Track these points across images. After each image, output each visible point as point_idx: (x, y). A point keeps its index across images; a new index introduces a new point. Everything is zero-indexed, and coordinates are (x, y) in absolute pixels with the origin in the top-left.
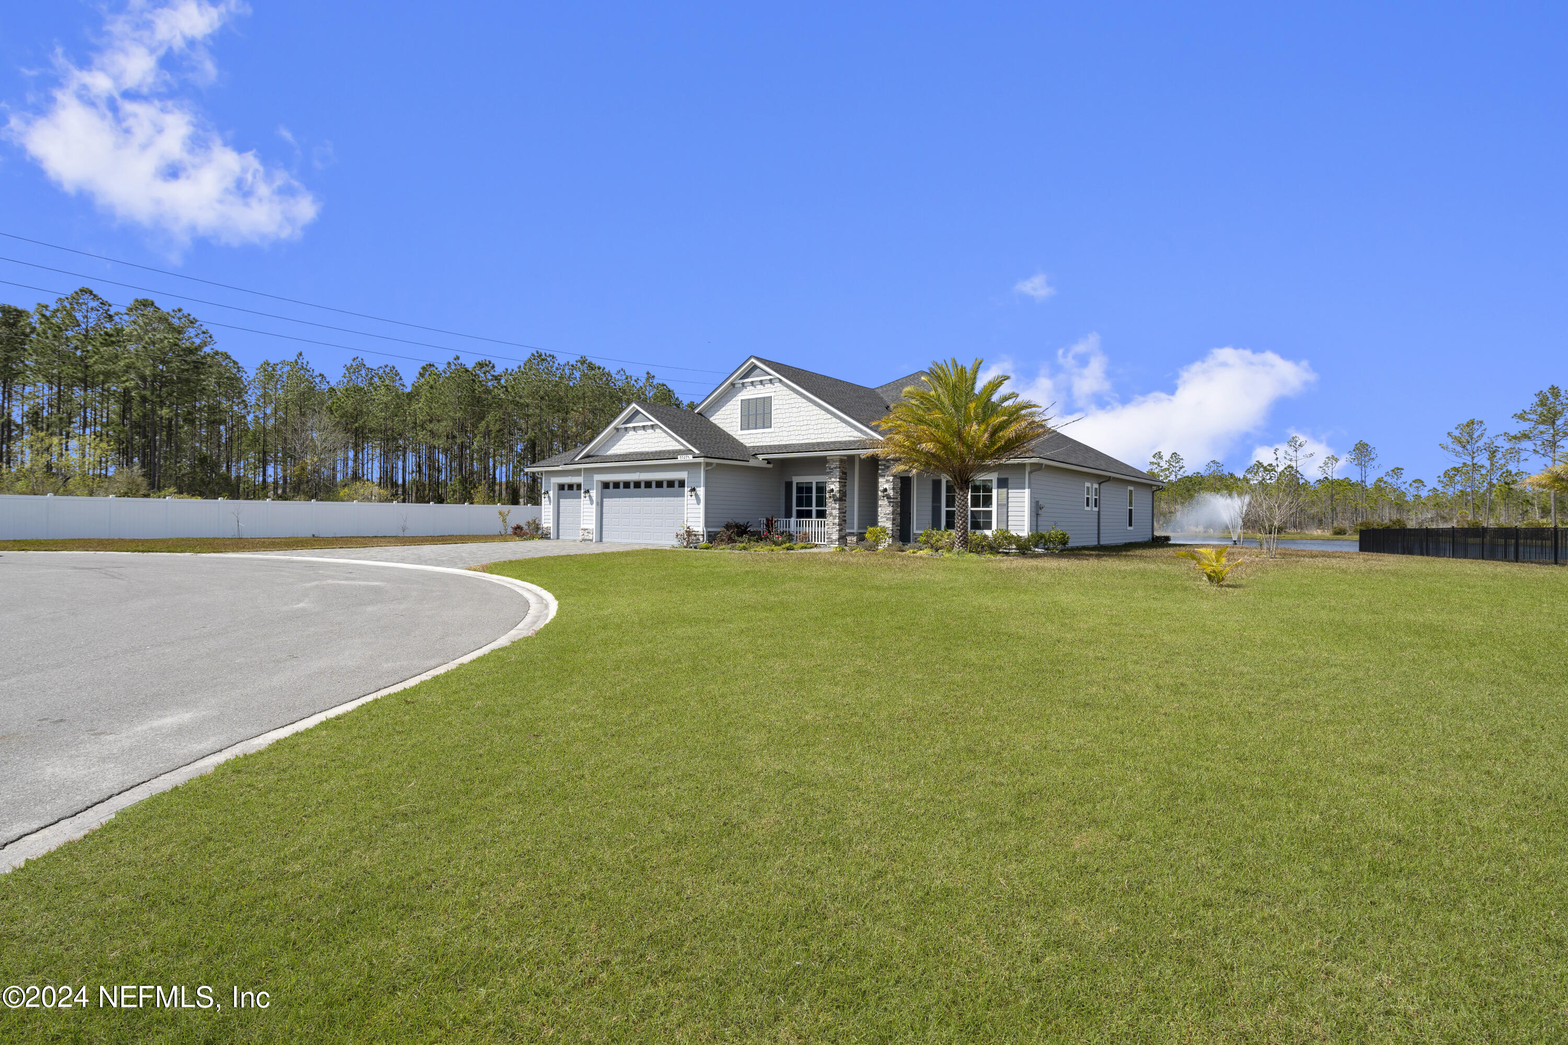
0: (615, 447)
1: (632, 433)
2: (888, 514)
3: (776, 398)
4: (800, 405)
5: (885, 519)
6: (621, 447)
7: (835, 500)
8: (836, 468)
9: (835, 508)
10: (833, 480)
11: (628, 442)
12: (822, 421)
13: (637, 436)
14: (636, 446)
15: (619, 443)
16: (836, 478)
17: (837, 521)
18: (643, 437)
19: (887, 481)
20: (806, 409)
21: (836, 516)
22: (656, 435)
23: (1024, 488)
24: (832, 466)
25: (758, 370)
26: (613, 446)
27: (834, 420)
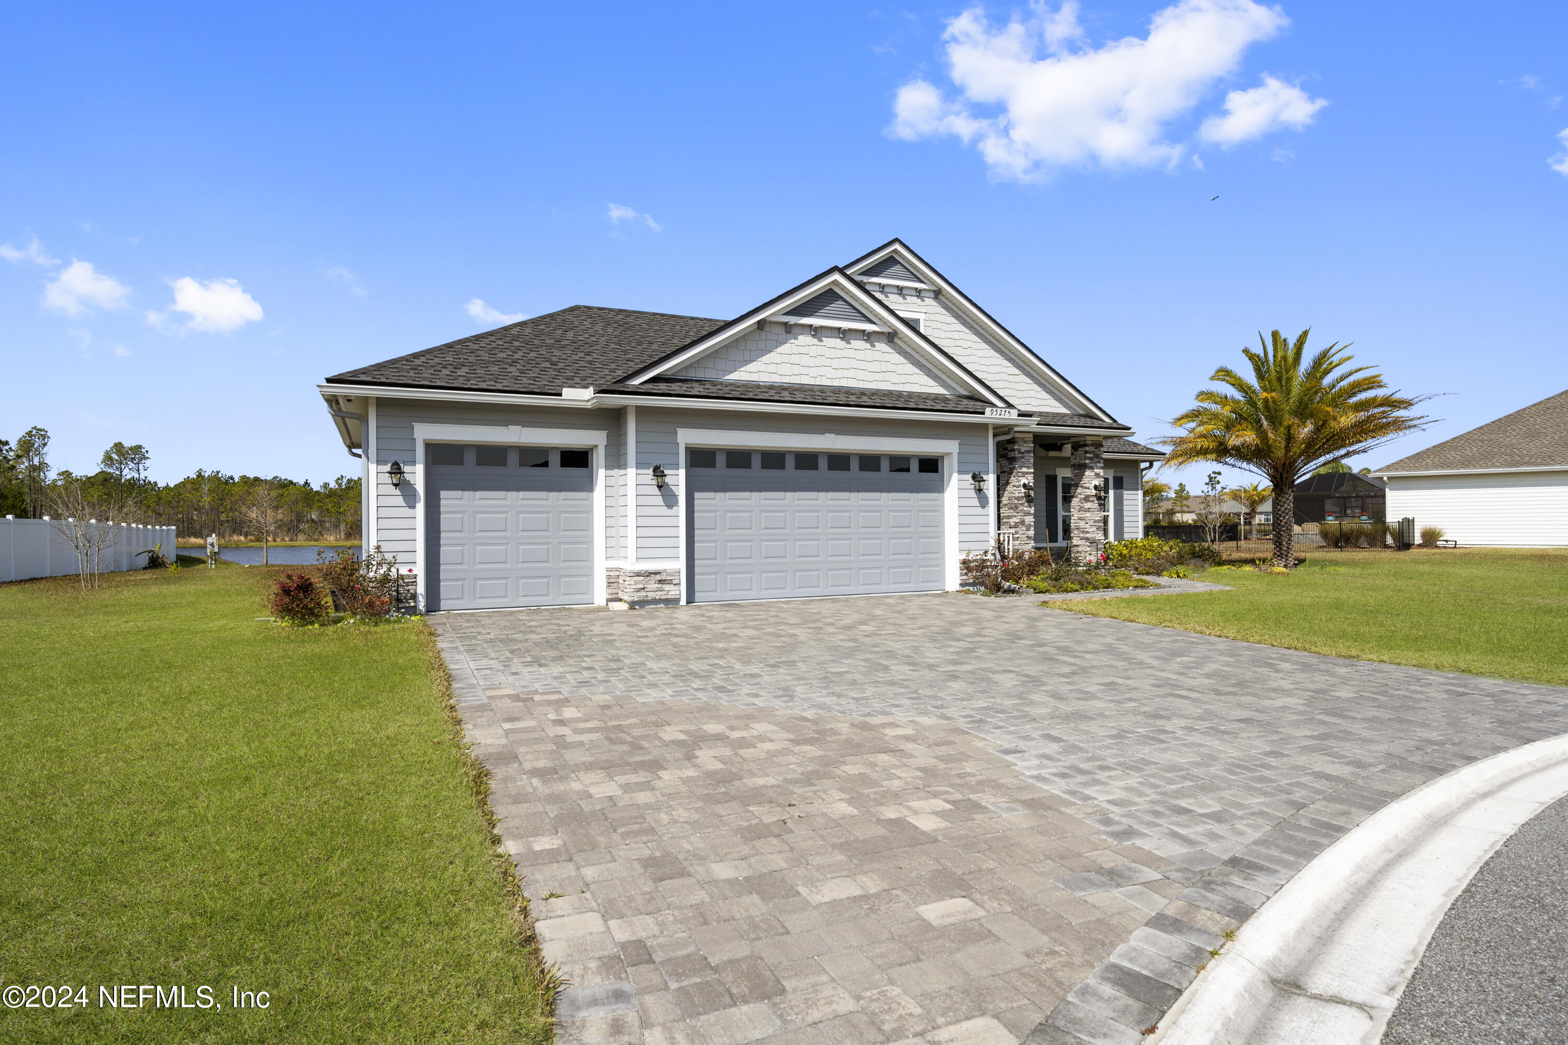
0: (751, 367)
1: (805, 340)
2: (1098, 521)
3: (928, 324)
4: (970, 344)
5: (1094, 529)
6: (772, 368)
7: (1028, 501)
8: (1028, 452)
9: (1028, 514)
10: (1024, 470)
11: (795, 358)
12: (1005, 377)
13: (821, 350)
14: (821, 371)
15: (766, 358)
16: (1028, 467)
17: (1031, 533)
18: (839, 353)
19: (1097, 475)
20: (980, 353)
21: (1030, 525)
22: (877, 355)
23: (1137, 490)
24: (1023, 449)
25: (897, 268)
26: (747, 362)
27: (1024, 378)
